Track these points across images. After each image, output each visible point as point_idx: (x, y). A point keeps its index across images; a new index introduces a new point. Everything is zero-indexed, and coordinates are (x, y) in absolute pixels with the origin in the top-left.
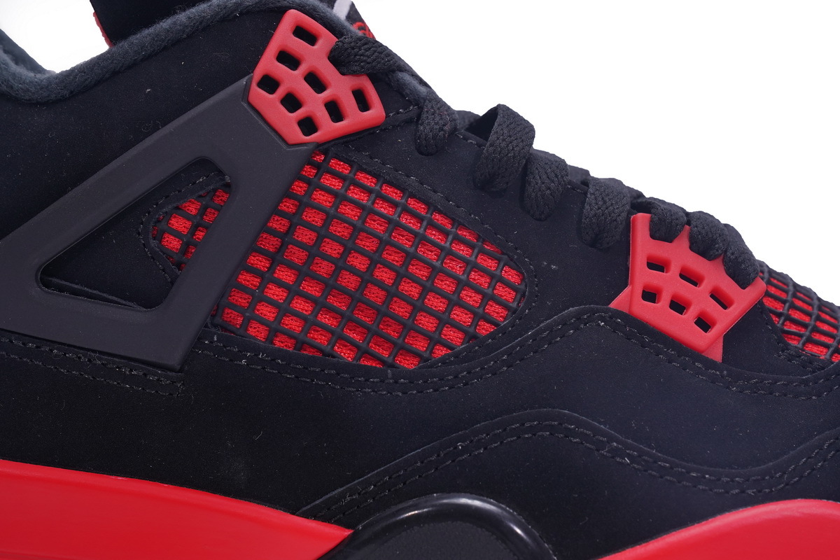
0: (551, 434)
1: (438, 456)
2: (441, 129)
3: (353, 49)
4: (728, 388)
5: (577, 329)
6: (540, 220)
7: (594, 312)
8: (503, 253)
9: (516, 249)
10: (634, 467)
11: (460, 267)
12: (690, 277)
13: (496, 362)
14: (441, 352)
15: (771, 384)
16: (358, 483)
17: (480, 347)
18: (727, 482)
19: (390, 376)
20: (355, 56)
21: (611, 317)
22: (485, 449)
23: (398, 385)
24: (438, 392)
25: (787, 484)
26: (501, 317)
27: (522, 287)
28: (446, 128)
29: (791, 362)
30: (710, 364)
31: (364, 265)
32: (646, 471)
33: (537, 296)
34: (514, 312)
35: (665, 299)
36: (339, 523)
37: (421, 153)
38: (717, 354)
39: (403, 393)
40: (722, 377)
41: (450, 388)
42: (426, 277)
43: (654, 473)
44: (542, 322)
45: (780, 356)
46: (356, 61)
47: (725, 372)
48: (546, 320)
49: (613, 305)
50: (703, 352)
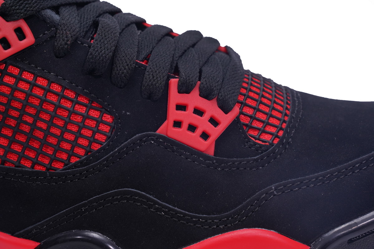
0: (127, 201)
1: (74, 213)
2: (66, 44)
3: (12, 7)
4: (216, 169)
5: (140, 146)
6: (121, 88)
7: (148, 136)
8: (103, 108)
9: (109, 105)
10: (166, 217)
11: (80, 118)
12: (199, 112)
13: (100, 165)
14: (74, 160)
15: (238, 164)
16: (38, 225)
17: (93, 157)
18: (210, 222)
19: (48, 175)
20: (13, 10)
21: (157, 139)
22: (96, 209)
23: (52, 179)
24: (72, 182)
25: (239, 221)
26: (103, 140)
27: (113, 125)
28: (69, 43)
29: (251, 148)
30: (207, 158)
31: (31, 120)
32: (172, 218)
33: (120, 129)
34: (110, 137)
35: (185, 125)
36: (33, 240)
37: (57, 57)
38: (211, 152)
39: (56, 183)
40: (213, 163)
41: (78, 180)
42: (63, 125)
43: (175, 219)
44: (123, 143)
45: (245, 146)
46: (15, 14)
47: (215, 161)
48: (125, 142)
49: (158, 132)
50: (204, 151)
